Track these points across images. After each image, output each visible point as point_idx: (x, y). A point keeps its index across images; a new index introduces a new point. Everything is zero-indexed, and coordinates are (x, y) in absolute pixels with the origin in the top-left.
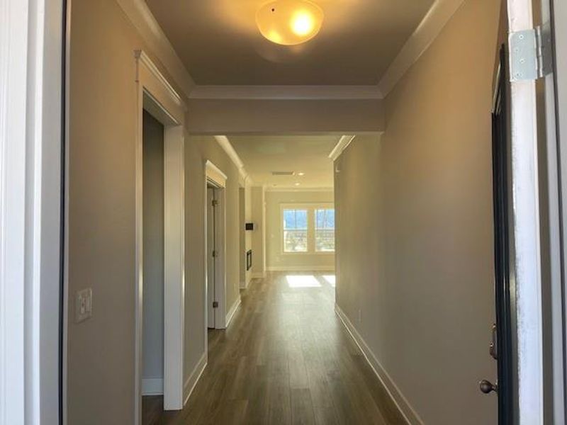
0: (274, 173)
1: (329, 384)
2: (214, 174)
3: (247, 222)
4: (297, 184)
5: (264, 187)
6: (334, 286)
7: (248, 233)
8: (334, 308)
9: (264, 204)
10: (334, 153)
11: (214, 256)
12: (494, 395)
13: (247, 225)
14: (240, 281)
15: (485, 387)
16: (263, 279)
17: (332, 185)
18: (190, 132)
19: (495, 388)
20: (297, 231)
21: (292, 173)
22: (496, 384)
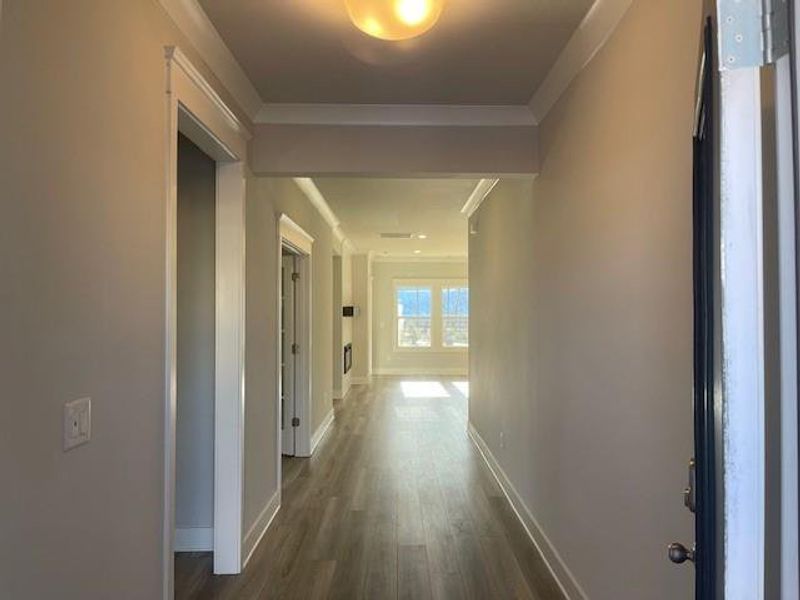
0: (384, 235)
1: (455, 537)
2: (293, 233)
3: (344, 305)
4: (417, 252)
5: (371, 256)
6: (467, 396)
7: (346, 320)
8: (466, 429)
9: (371, 279)
10: (469, 207)
11: (294, 352)
12: (689, 567)
13: (344, 308)
14: (334, 387)
15: (677, 554)
16: (367, 386)
17: (466, 254)
18: (254, 172)
19: (691, 557)
20: (418, 318)
21: (409, 235)
22: (694, 549)
